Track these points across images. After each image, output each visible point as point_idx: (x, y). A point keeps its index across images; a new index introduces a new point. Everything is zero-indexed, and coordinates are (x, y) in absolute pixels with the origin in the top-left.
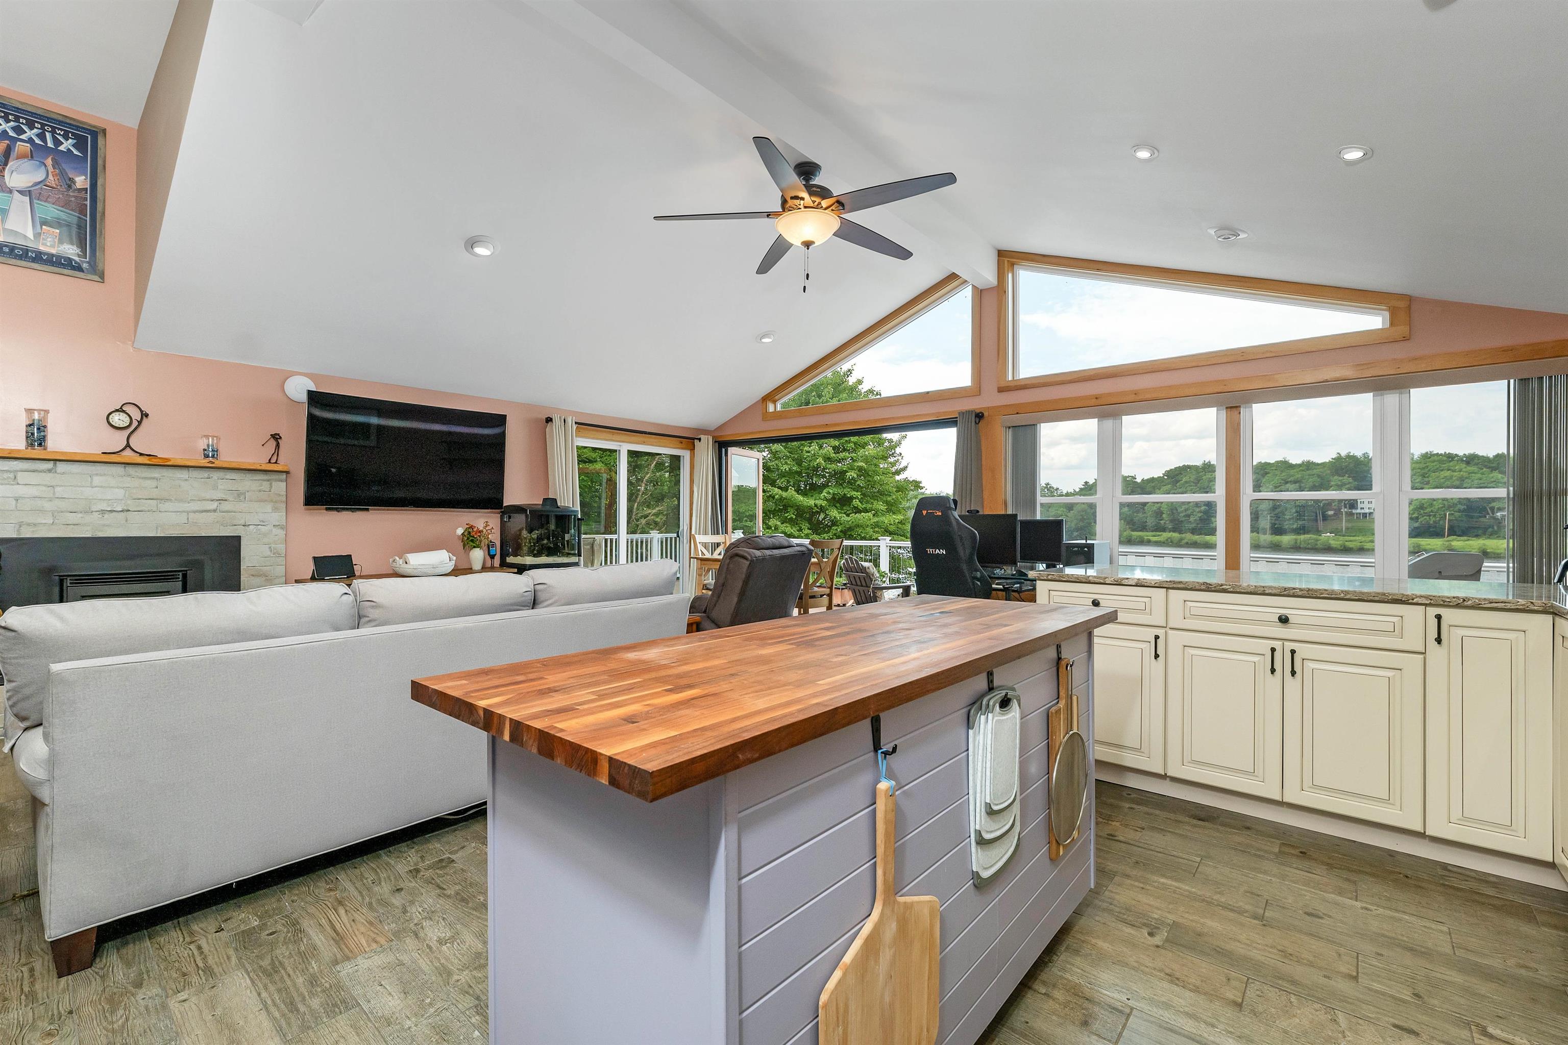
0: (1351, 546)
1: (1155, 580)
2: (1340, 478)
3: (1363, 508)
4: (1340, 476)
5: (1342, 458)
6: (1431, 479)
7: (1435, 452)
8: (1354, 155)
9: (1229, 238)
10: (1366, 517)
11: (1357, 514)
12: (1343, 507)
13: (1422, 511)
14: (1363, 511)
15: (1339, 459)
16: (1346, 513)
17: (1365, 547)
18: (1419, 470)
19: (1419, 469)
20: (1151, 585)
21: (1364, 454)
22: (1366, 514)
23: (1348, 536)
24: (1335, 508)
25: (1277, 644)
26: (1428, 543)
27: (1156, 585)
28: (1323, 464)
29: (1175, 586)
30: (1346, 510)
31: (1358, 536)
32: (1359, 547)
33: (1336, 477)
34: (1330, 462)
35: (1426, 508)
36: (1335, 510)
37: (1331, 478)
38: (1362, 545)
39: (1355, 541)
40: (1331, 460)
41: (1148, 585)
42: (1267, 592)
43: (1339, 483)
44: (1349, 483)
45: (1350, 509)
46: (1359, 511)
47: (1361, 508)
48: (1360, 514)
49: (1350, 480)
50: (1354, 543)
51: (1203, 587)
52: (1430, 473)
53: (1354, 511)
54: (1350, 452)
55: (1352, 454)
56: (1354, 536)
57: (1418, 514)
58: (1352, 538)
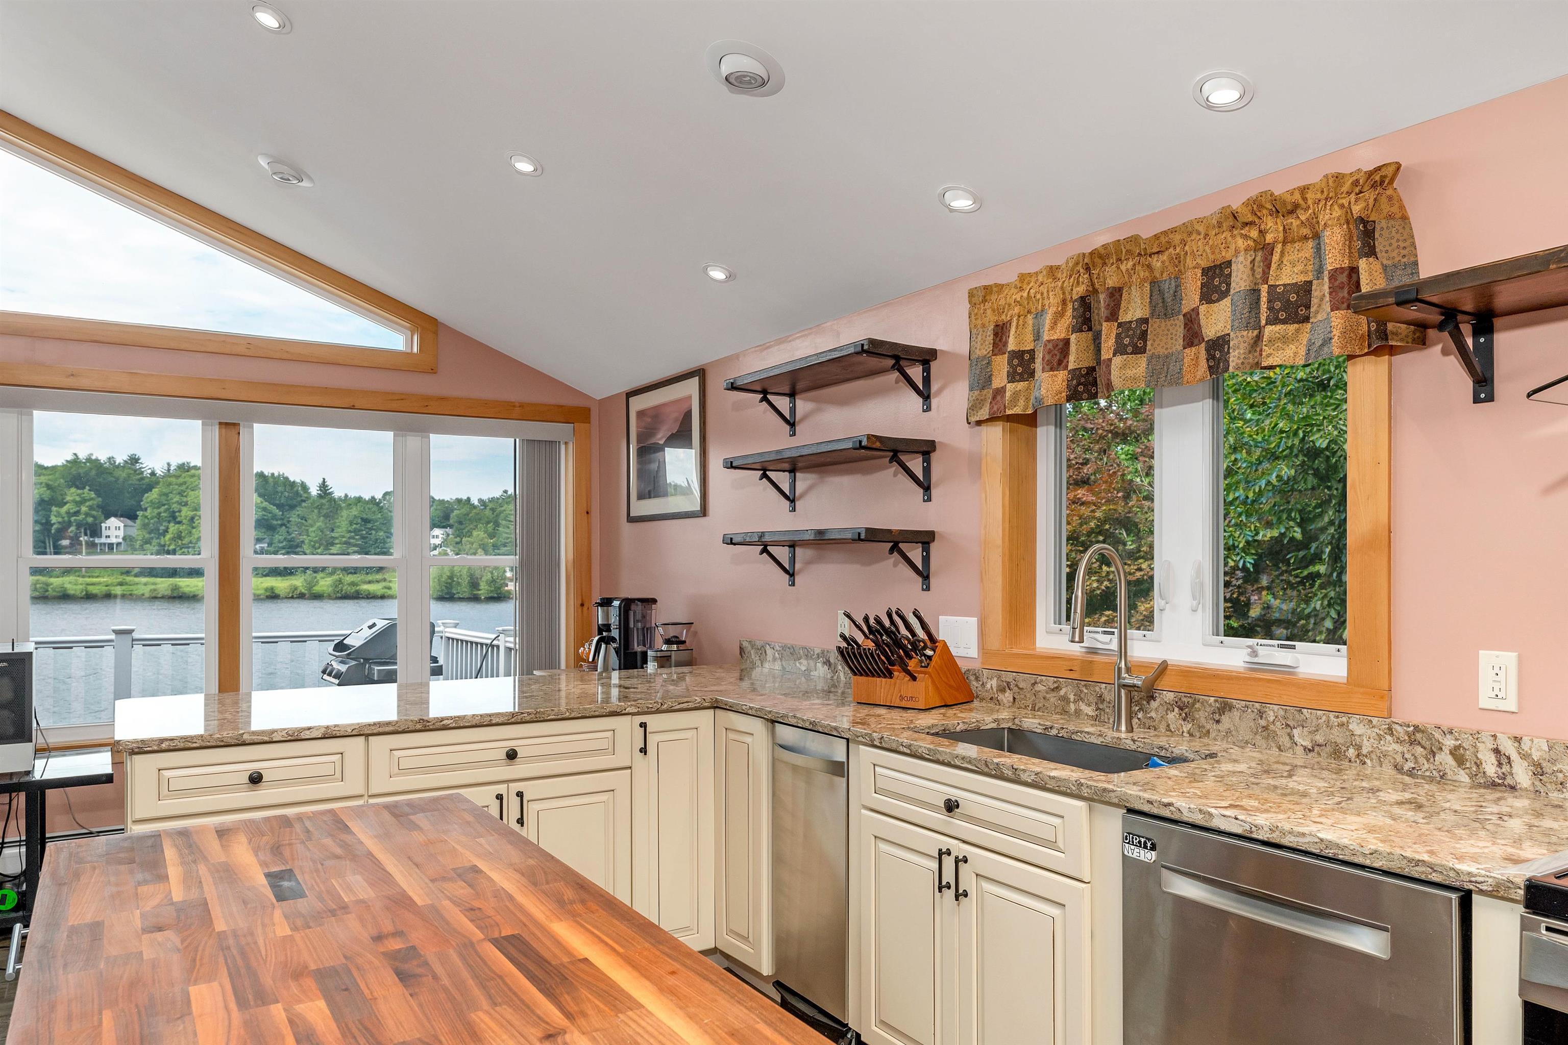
0: (94, 592)
1: (353, 725)
2: (79, 491)
3: (109, 537)
4: (78, 488)
5: (81, 462)
6: (189, 499)
7: (192, 465)
8: (525, 167)
9: (289, 180)
10: (113, 549)
11: (101, 544)
12: (83, 534)
13: (180, 542)
14: (109, 541)
15: (75, 461)
16: (87, 542)
17: (113, 592)
18: (177, 487)
19: (177, 484)
20: (347, 734)
21: (109, 458)
22: (112, 544)
23: (89, 577)
24: (71, 535)
25: (501, 789)
26: (187, 584)
27: (354, 733)
28: (54, 468)
29: (381, 730)
30: (86, 538)
31: (103, 577)
32: (104, 593)
33: (73, 490)
34: (64, 466)
35: (184, 538)
36: (71, 538)
37: (66, 490)
38: (109, 590)
39: (99, 584)
40: (65, 463)
41: (342, 733)
42: (494, 722)
43: (78, 499)
44: (92, 499)
45: (91, 536)
46: (103, 540)
47: (106, 537)
48: (105, 544)
49: (93, 495)
50: (98, 587)
51: (419, 726)
52: (189, 490)
53: (97, 541)
54: (92, 454)
55: (94, 457)
56: (97, 577)
57: (175, 545)
58: (95, 580)
